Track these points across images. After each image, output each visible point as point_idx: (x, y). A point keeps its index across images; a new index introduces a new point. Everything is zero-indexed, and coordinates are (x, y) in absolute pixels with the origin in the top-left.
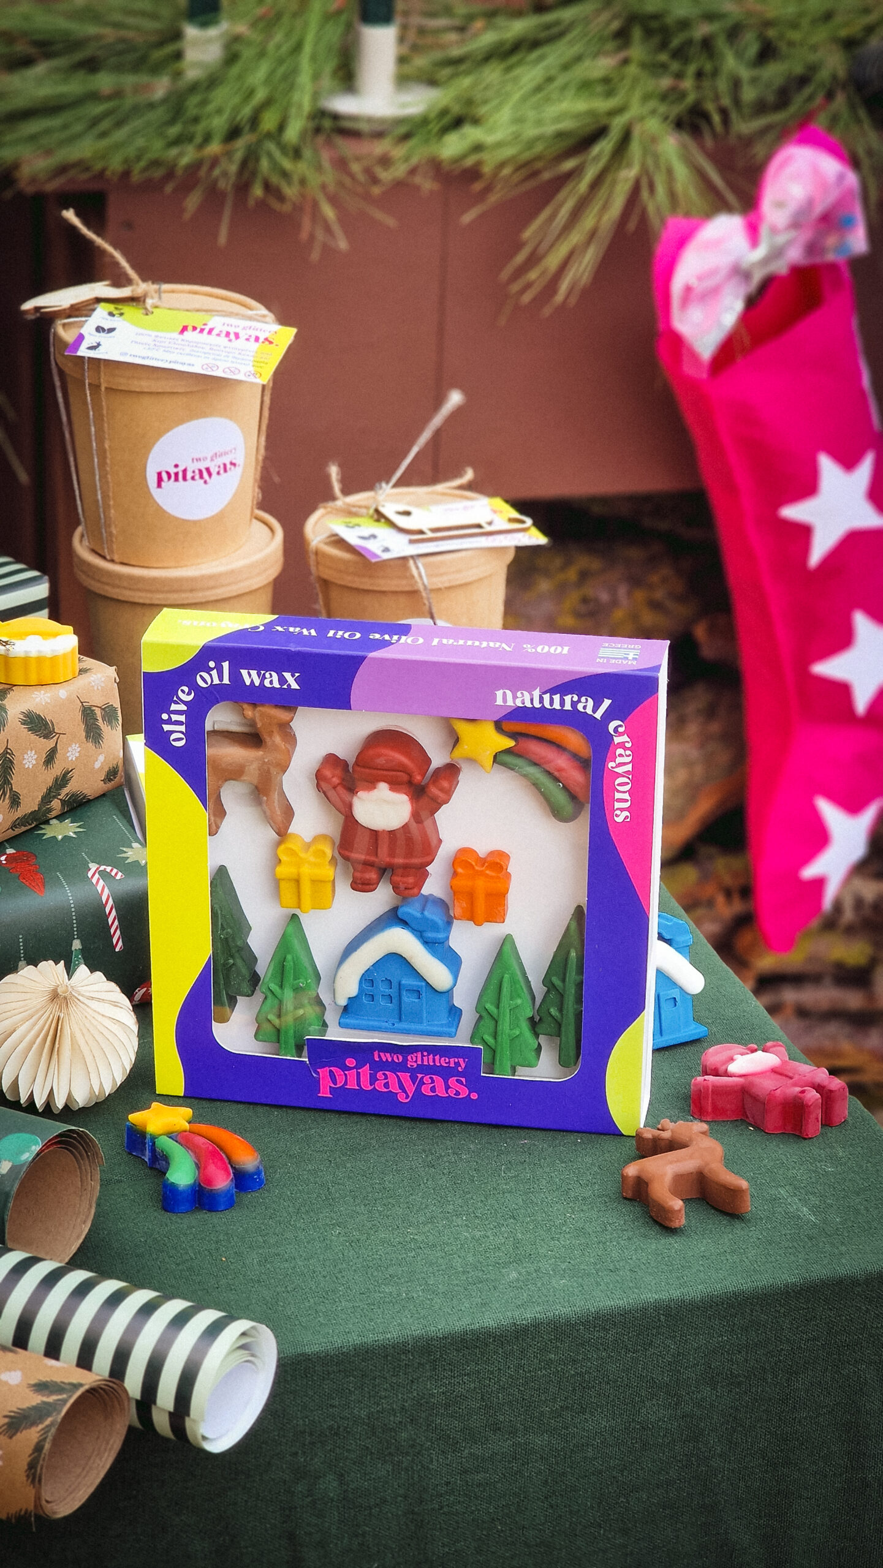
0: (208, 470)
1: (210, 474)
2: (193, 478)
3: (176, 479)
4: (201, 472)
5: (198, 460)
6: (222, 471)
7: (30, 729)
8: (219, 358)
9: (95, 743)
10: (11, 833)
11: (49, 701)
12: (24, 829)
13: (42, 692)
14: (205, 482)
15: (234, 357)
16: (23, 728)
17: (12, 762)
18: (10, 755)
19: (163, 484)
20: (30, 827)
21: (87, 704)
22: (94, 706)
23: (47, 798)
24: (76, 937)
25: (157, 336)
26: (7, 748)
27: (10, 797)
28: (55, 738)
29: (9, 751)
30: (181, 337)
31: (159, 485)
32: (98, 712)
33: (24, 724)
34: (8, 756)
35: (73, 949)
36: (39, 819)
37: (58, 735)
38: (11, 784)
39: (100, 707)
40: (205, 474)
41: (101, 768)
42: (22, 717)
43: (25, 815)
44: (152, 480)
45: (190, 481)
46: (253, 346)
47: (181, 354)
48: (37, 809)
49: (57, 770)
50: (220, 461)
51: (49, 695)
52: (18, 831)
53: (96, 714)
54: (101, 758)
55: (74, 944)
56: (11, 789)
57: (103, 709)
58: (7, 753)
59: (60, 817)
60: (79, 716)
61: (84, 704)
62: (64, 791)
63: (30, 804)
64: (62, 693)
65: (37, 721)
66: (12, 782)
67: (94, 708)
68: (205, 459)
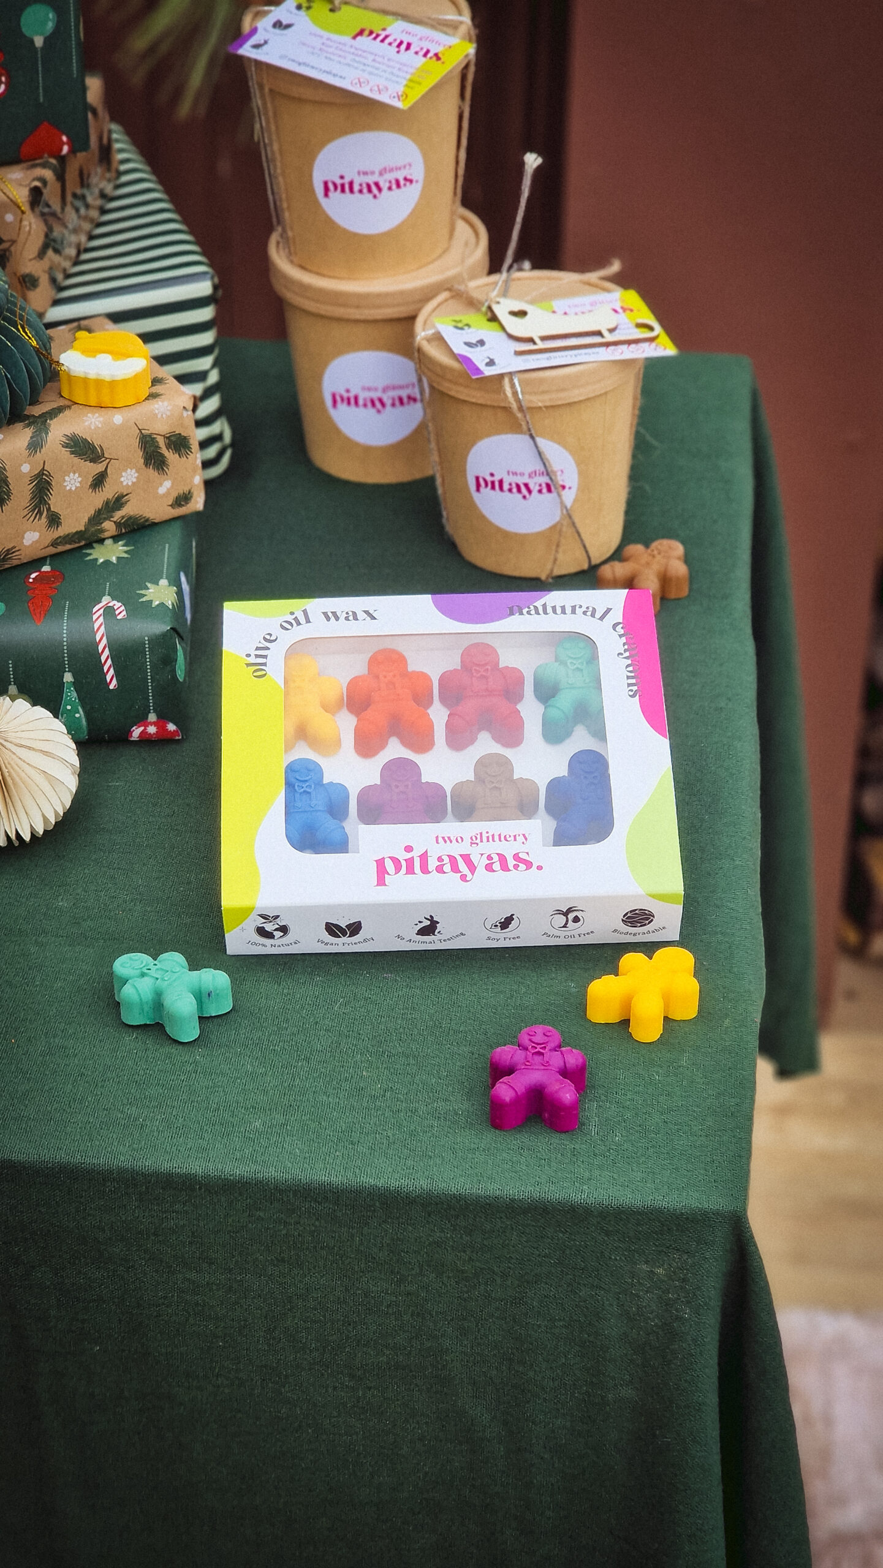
0: (377, 184)
1: (380, 189)
2: (361, 191)
3: (343, 191)
4: (369, 187)
5: (365, 173)
6: (394, 186)
7: (72, 453)
8: (376, 72)
9: (158, 469)
10: (52, 550)
11: (100, 426)
12: (68, 547)
13: (97, 415)
14: (375, 197)
15: (392, 73)
16: (65, 453)
17: (49, 484)
18: (46, 475)
19: (331, 194)
20: (77, 545)
21: (147, 431)
22: (156, 434)
23: (98, 517)
24: (67, 670)
25: (328, 39)
26: (43, 469)
27: (48, 517)
28: (105, 463)
29: (45, 472)
30: (353, 41)
31: (326, 195)
32: (161, 442)
33: (66, 447)
34: (44, 477)
35: (65, 681)
36: (90, 538)
37: (108, 460)
38: (49, 505)
39: (164, 436)
40: (373, 189)
41: (168, 493)
42: (64, 439)
43: (68, 535)
44: (319, 190)
45: (357, 195)
46: (420, 60)
47: (340, 63)
48: (83, 529)
49: (108, 492)
50: (391, 176)
51: (101, 419)
52: (61, 549)
53: (157, 442)
54: (167, 484)
55: (65, 676)
56: (49, 509)
57: (167, 437)
58: (43, 474)
59: (116, 538)
60: (135, 443)
61: (143, 431)
62: (118, 515)
63: (74, 522)
64: (118, 419)
65: (81, 445)
66: (49, 502)
67: (155, 436)
68: (373, 173)
